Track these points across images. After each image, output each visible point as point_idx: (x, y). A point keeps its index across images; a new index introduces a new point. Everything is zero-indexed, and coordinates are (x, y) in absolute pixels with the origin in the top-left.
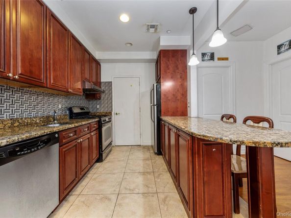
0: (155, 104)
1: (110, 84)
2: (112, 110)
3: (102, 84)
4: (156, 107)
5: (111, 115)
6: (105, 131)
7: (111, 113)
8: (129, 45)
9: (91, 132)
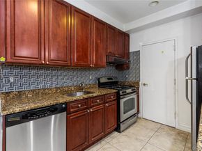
0: (194, 76)
1: (138, 53)
2: (139, 80)
3: (131, 55)
4: (194, 82)
5: (139, 85)
6: (125, 102)
7: (138, 83)
8: (154, 4)
9: (105, 103)
